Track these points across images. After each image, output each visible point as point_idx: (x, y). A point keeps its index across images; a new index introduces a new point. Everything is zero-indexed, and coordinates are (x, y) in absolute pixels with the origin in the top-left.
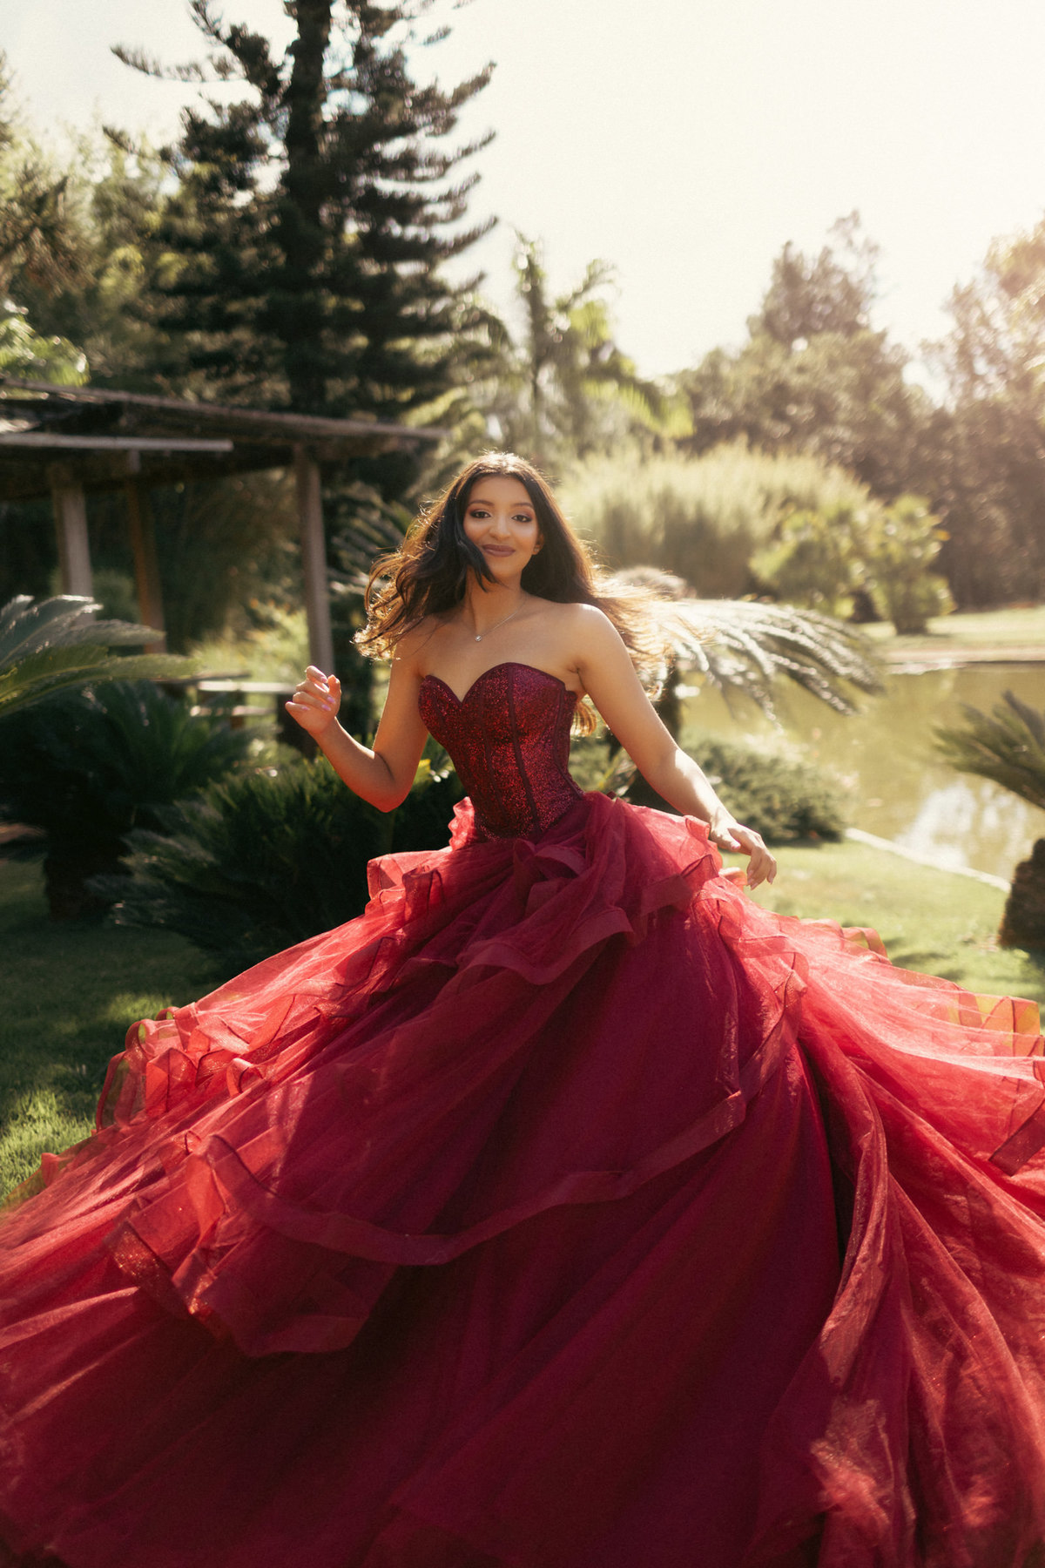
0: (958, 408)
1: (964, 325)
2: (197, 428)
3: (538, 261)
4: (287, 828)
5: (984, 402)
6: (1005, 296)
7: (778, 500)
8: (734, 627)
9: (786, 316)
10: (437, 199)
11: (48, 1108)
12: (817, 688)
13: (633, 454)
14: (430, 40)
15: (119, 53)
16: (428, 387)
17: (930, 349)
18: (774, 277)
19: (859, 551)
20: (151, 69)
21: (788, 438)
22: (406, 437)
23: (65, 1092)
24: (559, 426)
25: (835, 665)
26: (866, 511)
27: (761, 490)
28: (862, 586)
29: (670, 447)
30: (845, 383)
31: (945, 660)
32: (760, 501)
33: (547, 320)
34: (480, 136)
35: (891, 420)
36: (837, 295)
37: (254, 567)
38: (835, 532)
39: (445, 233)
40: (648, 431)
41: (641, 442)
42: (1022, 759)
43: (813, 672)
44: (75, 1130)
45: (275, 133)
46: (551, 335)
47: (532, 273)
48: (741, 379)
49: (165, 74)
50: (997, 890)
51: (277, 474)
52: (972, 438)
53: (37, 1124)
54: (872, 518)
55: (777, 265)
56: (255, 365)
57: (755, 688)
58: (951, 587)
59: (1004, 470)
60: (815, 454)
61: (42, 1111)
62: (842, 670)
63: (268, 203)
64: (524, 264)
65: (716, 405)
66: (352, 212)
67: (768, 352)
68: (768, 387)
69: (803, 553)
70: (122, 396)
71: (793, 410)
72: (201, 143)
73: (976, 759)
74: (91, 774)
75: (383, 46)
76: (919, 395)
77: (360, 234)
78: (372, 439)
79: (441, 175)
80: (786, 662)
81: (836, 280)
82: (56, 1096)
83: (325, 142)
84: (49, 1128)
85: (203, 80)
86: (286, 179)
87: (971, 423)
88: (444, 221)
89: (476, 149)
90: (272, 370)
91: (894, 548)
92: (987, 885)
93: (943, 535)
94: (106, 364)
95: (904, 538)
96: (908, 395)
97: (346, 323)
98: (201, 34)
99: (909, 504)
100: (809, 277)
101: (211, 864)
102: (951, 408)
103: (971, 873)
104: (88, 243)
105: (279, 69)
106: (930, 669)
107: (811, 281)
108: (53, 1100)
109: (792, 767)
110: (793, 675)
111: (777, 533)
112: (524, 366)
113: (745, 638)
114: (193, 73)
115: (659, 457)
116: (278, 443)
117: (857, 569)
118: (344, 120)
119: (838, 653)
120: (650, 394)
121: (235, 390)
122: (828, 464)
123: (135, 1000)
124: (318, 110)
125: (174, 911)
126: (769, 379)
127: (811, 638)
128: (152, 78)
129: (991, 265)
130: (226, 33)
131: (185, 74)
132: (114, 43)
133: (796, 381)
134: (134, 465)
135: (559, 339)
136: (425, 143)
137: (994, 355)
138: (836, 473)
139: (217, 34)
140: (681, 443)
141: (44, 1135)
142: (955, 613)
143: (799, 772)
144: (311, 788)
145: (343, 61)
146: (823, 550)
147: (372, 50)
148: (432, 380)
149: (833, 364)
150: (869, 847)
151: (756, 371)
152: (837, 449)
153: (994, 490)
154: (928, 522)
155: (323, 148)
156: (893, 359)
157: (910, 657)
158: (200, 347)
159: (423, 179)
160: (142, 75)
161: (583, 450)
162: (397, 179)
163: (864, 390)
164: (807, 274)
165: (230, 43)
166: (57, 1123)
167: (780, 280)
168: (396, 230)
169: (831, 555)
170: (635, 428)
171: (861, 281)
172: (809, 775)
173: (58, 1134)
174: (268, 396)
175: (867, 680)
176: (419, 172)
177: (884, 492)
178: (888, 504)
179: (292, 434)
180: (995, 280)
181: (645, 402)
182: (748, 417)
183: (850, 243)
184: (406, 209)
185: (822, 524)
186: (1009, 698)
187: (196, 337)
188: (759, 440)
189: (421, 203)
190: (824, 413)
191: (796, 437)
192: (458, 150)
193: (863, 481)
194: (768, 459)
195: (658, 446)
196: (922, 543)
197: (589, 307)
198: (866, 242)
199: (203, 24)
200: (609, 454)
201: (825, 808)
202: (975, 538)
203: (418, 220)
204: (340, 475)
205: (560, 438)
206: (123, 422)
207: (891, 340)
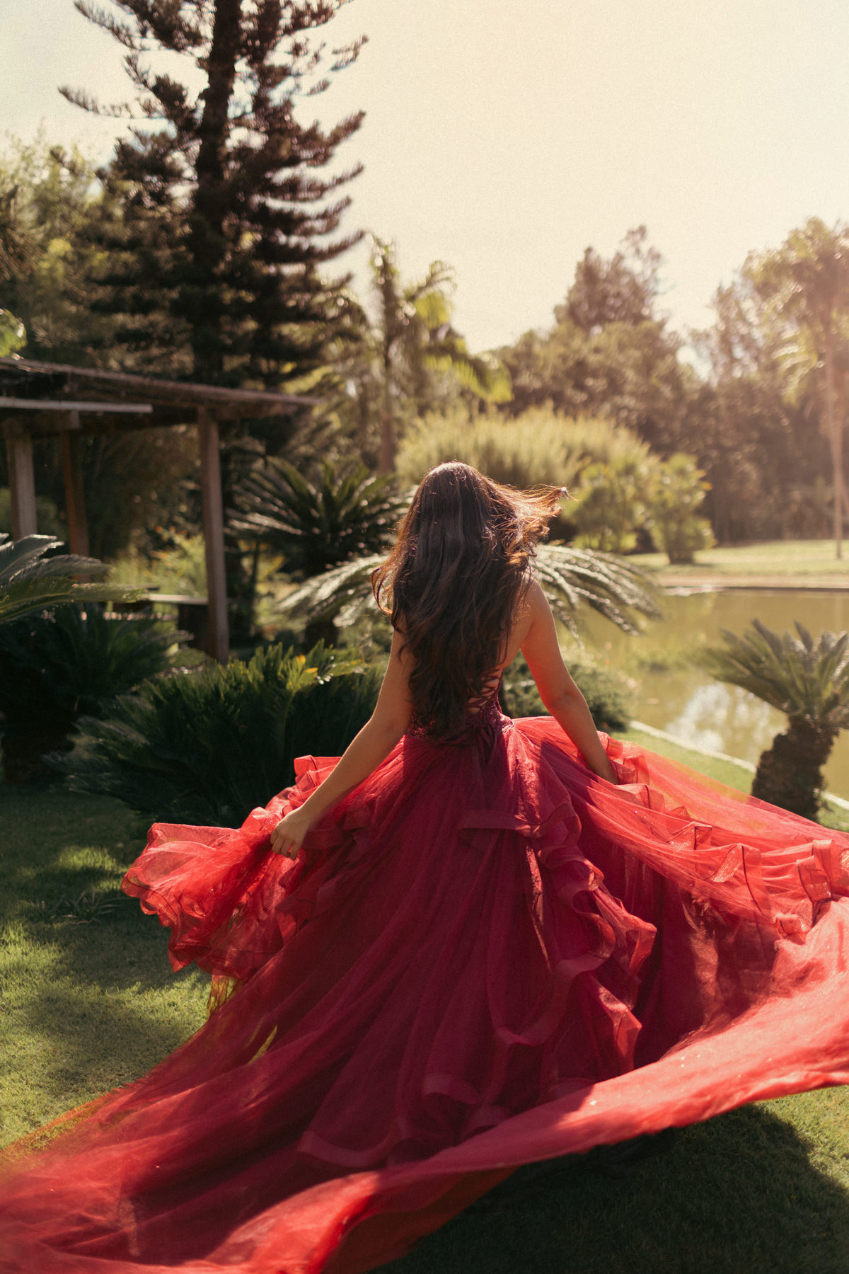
0: (720, 384)
1: (725, 318)
2: (123, 394)
3: (391, 260)
4: (205, 718)
5: (740, 380)
6: (758, 298)
7: (577, 454)
8: (548, 566)
9: (585, 307)
10: (316, 216)
11: (17, 933)
12: (611, 615)
13: (463, 415)
14: (312, 92)
15: (65, 93)
16: (305, 364)
17: (698, 338)
18: (576, 275)
19: (641, 497)
20: (90, 107)
21: (586, 404)
22: (287, 404)
23: (30, 922)
24: (403, 389)
25: (625, 597)
26: (647, 465)
27: (564, 445)
28: (642, 524)
29: (492, 409)
30: (631, 362)
31: (708, 585)
32: (563, 454)
33: (398, 307)
34: (351, 168)
35: (667, 391)
36: (626, 292)
37: (154, 496)
38: (623, 481)
39: (321, 243)
40: (474, 396)
41: (469, 405)
42: (766, 673)
43: (608, 602)
44: (39, 951)
45: (188, 160)
46: (401, 318)
47: (386, 270)
48: (549, 356)
49: (101, 111)
50: (746, 771)
51: (182, 428)
52: (731, 408)
53: (9, 947)
54: (651, 470)
55: (579, 266)
56: (167, 341)
57: (563, 613)
58: (713, 527)
59: (755, 435)
60: (607, 418)
61: (13, 936)
62: (630, 601)
63: (181, 214)
64: (379, 262)
65: (529, 376)
66: (247, 224)
67: (571, 335)
68: (571, 363)
69: (597, 497)
70: (66, 368)
71: (590, 382)
72: (129, 167)
73: (731, 672)
74: (43, 671)
75: (276, 96)
76: (689, 374)
77: (255, 242)
78: (261, 404)
79: (319, 197)
80: (587, 593)
81: (625, 280)
82: (23, 926)
83: (229, 169)
84: (19, 950)
85: (132, 117)
86: (196, 197)
87: (729, 396)
88: (320, 233)
89: (347, 179)
90: (181, 346)
91: (668, 495)
92: (738, 767)
93: (707, 486)
94: (48, 337)
95: (677, 487)
96: (681, 371)
97: (241, 310)
98: (132, 82)
99: (682, 460)
100: (605, 276)
101: (145, 745)
102: (715, 383)
103: (726, 757)
104: (33, 239)
105: (194, 111)
106: (696, 592)
107: (605, 281)
108: (20, 928)
109: (589, 671)
110: (593, 604)
111: (576, 481)
112: (379, 343)
113: (556, 575)
114: (124, 110)
115: (484, 417)
116: (186, 405)
117: (640, 511)
118: (243, 152)
119: (627, 588)
120: (478, 368)
121: (149, 361)
122: (617, 426)
123: (79, 850)
124: (223, 144)
125: (117, 782)
126: (571, 356)
127: (606, 576)
128: (91, 114)
129: (747, 273)
130: (152, 82)
131: (117, 112)
132: (61, 84)
133: (593, 359)
134: (75, 423)
135: (407, 322)
136: (308, 173)
137: (748, 342)
138: (623, 433)
139: (145, 83)
140: (501, 407)
141: (16, 955)
142: (715, 547)
143: (594, 675)
144: (224, 687)
145: (244, 107)
146: (613, 496)
147: (267, 100)
148: (308, 357)
149: (622, 347)
150: (648, 735)
151: (561, 350)
152: (624, 414)
153: (748, 449)
154: (696, 475)
155: (227, 175)
156: (670, 344)
157: (680, 582)
158: (123, 326)
159: (305, 200)
160: (82, 111)
161: (422, 411)
162: (284, 199)
163: (646, 367)
164: (603, 275)
165: (155, 90)
166: (26, 946)
167: (581, 278)
168: (283, 239)
169: (619, 499)
170: (463, 393)
171: (646, 282)
172: (602, 678)
173: (26, 954)
174: (175, 365)
175: (649, 608)
176: (302, 195)
177: (662, 450)
178: (665, 460)
179: (197, 399)
180: (750, 285)
181: (474, 373)
182: (555, 387)
183: (638, 251)
184: (291, 223)
185: (612, 474)
186: (756, 624)
187: (120, 318)
188: (562, 404)
189: (303, 218)
190: (615, 385)
191: (593, 402)
192: (333, 178)
193: (644, 440)
194: (570, 421)
195: (482, 408)
196: (690, 492)
197: (431, 298)
198: (651, 251)
199: (134, 74)
200: (443, 414)
201: (614, 704)
202: (732, 487)
203: (299, 231)
204: (234, 432)
205: (404, 398)
206: (67, 389)
207: (669, 328)
